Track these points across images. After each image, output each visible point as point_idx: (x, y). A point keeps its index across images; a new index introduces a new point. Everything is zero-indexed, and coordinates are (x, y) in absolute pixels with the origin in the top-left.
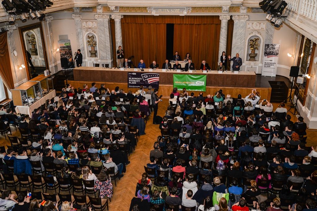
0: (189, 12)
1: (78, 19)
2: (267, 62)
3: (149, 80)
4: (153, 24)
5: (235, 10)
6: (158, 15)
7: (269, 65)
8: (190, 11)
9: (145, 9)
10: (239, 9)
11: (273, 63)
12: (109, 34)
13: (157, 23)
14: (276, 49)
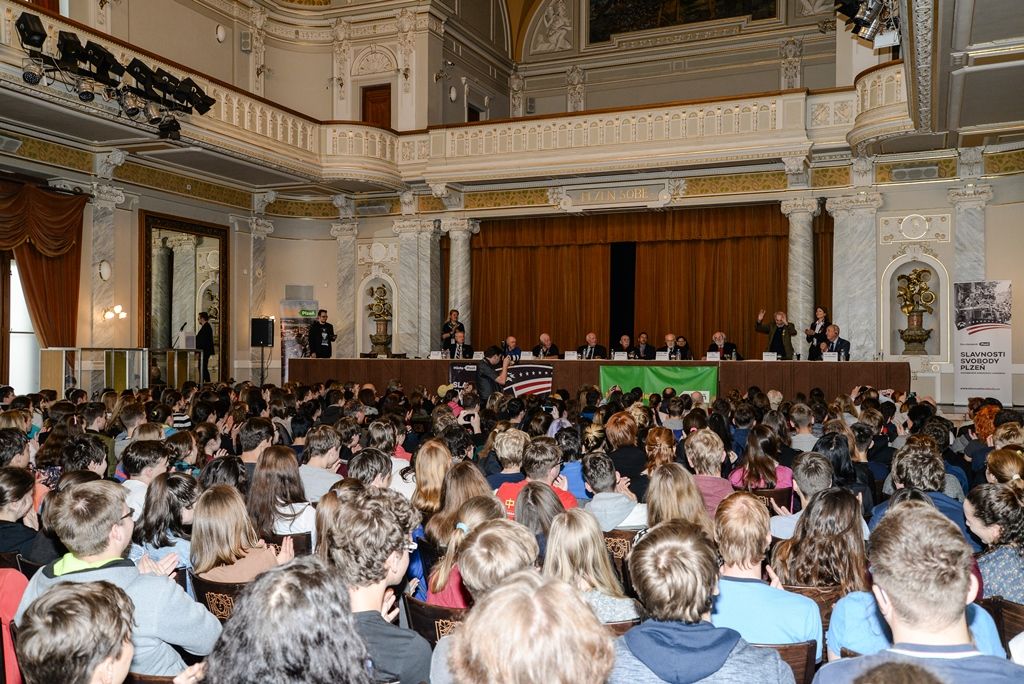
0: (678, 194)
1: (346, 238)
2: (969, 350)
3: (518, 388)
4: (568, 246)
5: (833, 179)
6: (579, 209)
7: (979, 361)
8: (681, 193)
9: (542, 195)
10: (847, 174)
11: (995, 354)
12: (432, 278)
13: (580, 243)
14: (999, 300)
